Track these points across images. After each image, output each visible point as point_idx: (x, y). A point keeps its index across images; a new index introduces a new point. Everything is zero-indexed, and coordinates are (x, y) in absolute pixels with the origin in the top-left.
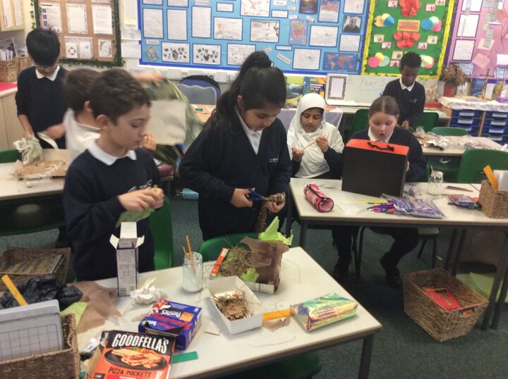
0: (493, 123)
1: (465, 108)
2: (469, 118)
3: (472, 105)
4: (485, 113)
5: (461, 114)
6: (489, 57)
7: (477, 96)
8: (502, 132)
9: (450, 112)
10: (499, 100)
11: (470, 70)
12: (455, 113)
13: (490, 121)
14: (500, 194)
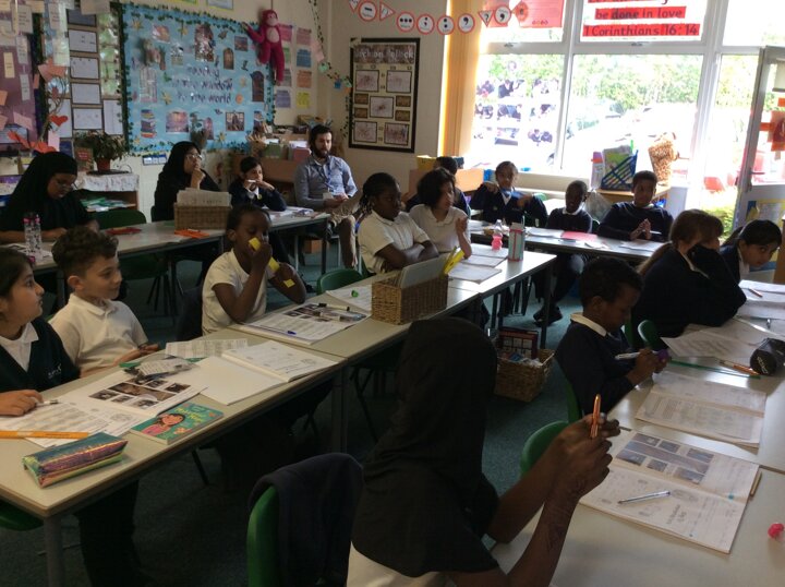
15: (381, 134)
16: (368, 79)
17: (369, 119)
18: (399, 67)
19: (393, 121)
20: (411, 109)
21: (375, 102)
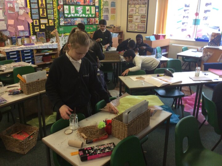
0: (25, 55)
1: (11, 50)
2: (14, 54)
3: (13, 49)
4: (20, 51)
5: (10, 53)
6: (14, 27)
7: (15, 45)
8: (30, 57)
9: (5, 53)
10: (24, 45)
11: (8, 34)
12: (8, 53)
13: (24, 54)
14: (27, 84)
15: (136, 27)
16: (133, 10)
17: (133, 23)
18: (142, 6)
19: (140, 23)
20: (146, 19)
21: (135, 17)
